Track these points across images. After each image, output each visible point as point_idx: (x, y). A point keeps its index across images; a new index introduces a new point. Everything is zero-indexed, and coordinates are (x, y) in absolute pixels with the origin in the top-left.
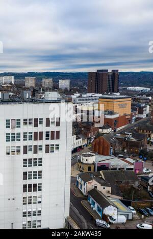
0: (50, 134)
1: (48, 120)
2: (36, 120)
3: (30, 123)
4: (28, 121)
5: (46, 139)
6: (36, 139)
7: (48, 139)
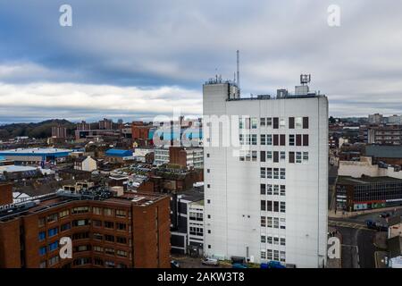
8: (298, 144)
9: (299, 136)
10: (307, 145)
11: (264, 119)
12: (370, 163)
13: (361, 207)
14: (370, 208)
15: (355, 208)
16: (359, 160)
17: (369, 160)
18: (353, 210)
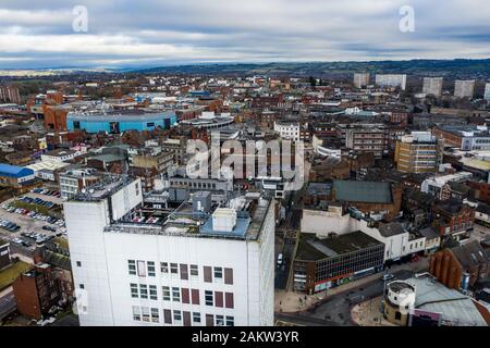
0: (214, 295)
1: (207, 270)
2: (184, 267)
3: (174, 271)
4: (169, 267)
5: (207, 304)
6: (186, 300)
7: (211, 304)
8: (219, 304)
9: (219, 294)
10: (232, 307)
11: (166, 264)
12: (340, 214)
13: (323, 286)
14: (335, 285)
15: (317, 289)
16: (326, 210)
17: (339, 210)
18: (314, 293)
